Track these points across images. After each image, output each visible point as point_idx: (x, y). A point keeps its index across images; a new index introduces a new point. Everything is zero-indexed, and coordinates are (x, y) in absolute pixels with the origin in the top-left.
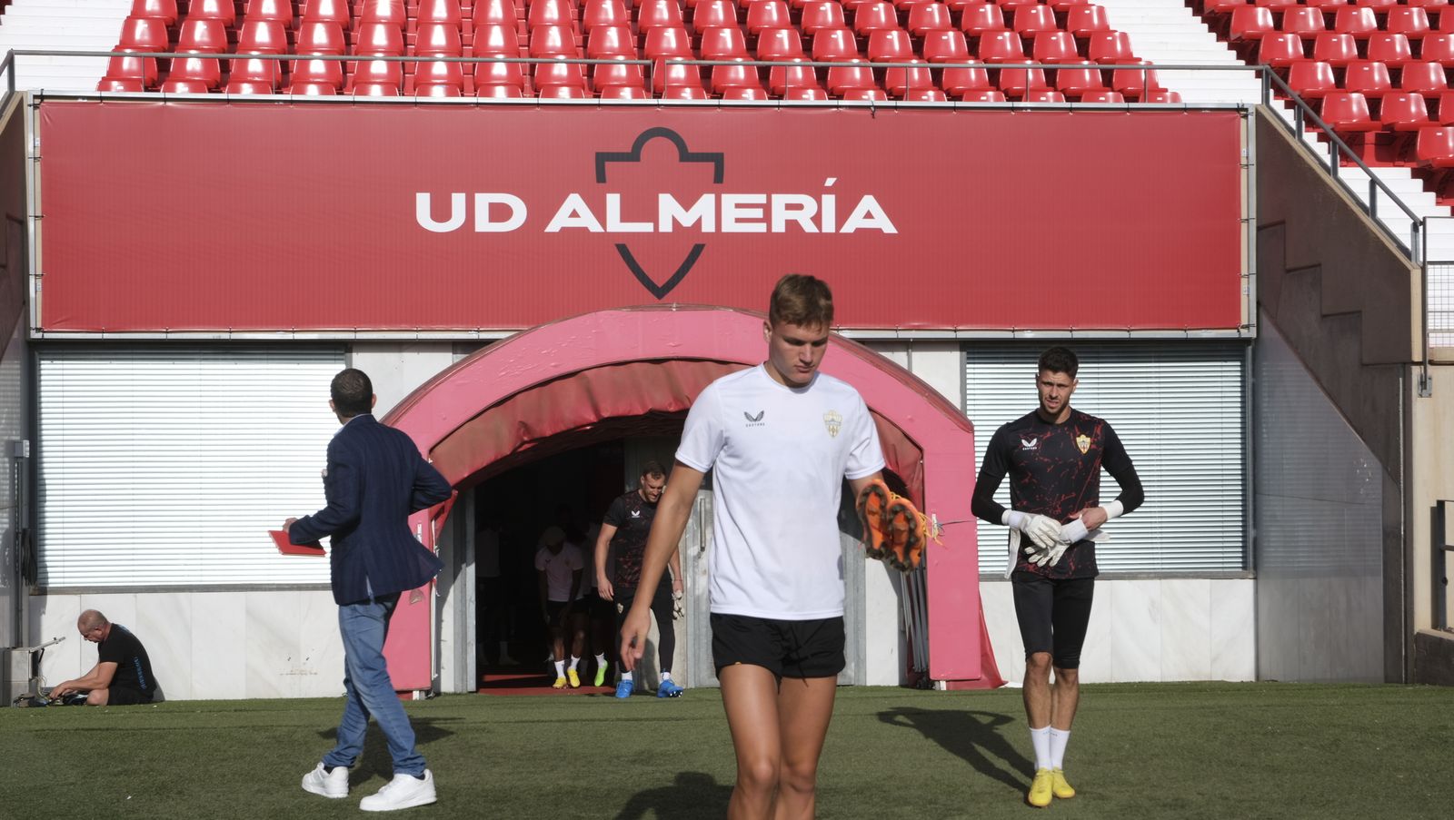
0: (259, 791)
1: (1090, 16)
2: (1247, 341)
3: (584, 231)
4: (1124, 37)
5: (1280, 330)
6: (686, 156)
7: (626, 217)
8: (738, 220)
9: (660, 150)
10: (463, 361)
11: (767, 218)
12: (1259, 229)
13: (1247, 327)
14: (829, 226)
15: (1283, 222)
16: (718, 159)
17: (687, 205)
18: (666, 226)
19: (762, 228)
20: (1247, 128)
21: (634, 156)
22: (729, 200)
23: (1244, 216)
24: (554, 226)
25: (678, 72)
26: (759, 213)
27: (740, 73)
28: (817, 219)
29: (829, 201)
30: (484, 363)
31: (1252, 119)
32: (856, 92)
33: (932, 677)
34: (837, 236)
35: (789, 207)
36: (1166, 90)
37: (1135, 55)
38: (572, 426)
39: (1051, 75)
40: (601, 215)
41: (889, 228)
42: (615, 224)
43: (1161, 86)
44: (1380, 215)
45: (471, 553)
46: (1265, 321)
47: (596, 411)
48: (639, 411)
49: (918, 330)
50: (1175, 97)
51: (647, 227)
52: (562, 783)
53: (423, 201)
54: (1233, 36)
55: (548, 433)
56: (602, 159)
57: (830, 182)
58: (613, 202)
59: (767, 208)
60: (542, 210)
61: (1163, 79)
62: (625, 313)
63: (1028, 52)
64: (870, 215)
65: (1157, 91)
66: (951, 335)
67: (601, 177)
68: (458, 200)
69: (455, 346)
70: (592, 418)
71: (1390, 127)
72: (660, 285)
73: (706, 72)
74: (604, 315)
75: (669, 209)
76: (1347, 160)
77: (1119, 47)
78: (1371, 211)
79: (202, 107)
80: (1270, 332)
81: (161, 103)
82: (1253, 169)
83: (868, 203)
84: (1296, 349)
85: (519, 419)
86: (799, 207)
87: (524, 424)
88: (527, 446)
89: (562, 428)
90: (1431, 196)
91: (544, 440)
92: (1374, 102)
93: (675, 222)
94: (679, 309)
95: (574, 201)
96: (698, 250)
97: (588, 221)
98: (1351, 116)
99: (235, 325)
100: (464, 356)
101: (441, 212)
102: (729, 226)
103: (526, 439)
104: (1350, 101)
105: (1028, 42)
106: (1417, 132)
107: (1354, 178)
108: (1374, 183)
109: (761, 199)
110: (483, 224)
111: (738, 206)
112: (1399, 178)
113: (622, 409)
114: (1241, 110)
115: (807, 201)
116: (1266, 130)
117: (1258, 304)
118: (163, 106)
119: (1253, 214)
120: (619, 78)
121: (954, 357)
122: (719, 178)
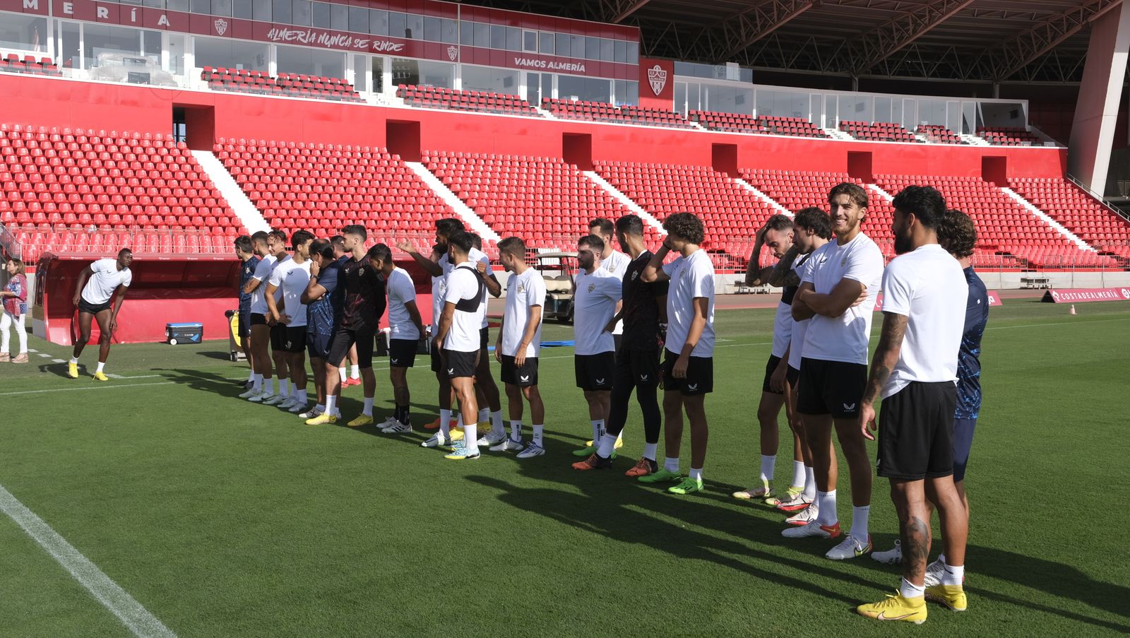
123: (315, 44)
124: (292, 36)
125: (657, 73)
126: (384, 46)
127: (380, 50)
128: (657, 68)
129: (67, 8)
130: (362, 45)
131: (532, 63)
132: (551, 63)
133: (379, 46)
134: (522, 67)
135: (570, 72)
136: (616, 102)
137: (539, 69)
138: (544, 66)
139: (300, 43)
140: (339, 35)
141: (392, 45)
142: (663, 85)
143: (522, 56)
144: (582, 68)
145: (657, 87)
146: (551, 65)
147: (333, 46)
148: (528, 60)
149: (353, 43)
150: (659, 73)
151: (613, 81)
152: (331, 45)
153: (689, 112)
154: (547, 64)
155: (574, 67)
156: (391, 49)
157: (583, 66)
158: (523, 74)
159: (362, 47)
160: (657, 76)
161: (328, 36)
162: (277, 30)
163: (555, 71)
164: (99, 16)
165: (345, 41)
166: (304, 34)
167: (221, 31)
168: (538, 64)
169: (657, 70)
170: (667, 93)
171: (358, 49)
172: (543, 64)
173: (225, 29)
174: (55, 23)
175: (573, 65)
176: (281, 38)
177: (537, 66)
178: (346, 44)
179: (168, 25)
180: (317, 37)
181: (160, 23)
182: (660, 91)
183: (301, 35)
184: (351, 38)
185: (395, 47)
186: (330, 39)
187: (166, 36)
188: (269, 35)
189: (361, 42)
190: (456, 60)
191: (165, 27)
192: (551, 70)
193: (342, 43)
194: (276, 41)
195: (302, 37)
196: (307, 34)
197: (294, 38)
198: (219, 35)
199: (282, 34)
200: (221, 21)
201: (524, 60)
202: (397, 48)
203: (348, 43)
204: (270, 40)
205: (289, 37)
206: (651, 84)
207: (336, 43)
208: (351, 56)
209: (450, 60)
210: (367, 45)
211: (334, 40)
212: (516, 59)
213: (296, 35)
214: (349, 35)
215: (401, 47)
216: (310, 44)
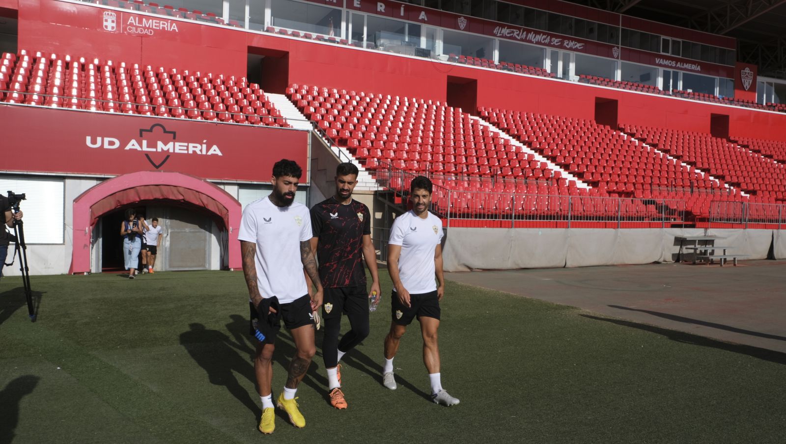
0: (51, 300)
1: (270, 105)
2: (308, 186)
3: (136, 150)
4: (279, 111)
5: (316, 184)
6: (165, 132)
7: (148, 146)
8: (180, 150)
9: (157, 129)
10: (100, 183)
11: (187, 149)
12: (312, 160)
13: (308, 183)
14: (204, 152)
15: (317, 159)
16: (174, 133)
17: (166, 144)
18: (159, 150)
19: (186, 152)
20: (309, 136)
21: (151, 130)
22: (177, 144)
23: (308, 156)
24: (127, 148)
25: (163, 109)
26: (185, 148)
27: (180, 111)
28: (201, 151)
29: (204, 146)
30: (106, 184)
31: (310, 133)
32: (212, 119)
33: (230, 267)
34: (206, 155)
35: (194, 147)
36: (289, 125)
37: (282, 115)
38: (132, 201)
39: (261, 118)
40: (141, 146)
41: (220, 154)
42: (145, 148)
43: (288, 123)
44: (341, 158)
45: (101, 235)
46: (312, 182)
47: (139, 198)
48: (151, 198)
49: (227, 180)
50: (292, 127)
51: (154, 150)
52: (141, 296)
53: (88, 139)
54: (305, 113)
55: (125, 203)
56: (141, 131)
57: (205, 141)
58: (145, 142)
59: (188, 147)
60: (124, 143)
61: (289, 122)
62: (148, 172)
63: (255, 112)
64: (215, 150)
65: (287, 125)
66: (235, 182)
67: (141, 136)
68: (99, 139)
69: (97, 179)
70: (138, 200)
71: (341, 138)
72: (157, 165)
73: (170, 110)
74: (142, 173)
75: (160, 146)
76: (332, 144)
77: (278, 113)
78: (339, 158)
79: (19, 108)
80: (314, 185)
81: (6, 105)
82: (310, 146)
83: (215, 147)
84: (320, 189)
85: (117, 199)
86: (196, 147)
87: (118, 201)
88: (119, 207)
89: (130, 202)
90: (351, 155)
91: (124, 205)
92: (338, 132)
93: (162, 149)
94: (164, 172)
95: (133, 142)
96: (168, 156)
97: (137, 147)
98: (333, 135)
99: (29, 170)
100: (101, 182)
101: (94, 142)
102: (177, 151)
103: (119, 205)
104: (332, 132)
105: (255, 110)
106: (347, 140)
107: (335, 150)
108: (340, 151)
109: (186, 144)
110: (106, 146)
111: (180, 146)
112: (344, 149)
113: (147, 198)
114: (308, 131)
115: (199, 146)
116: (314, 136)
117: (311, 178)
118: (6, 107)
119: (310, 156)
120: (146, 110)
121: (236, 187)
122: (174, 138)
123: (525, 40)
124: (510, 33)
125: (747, 74)
126: (571, 44)
127: (568, 47)
128: (747, 70)
129: (356, 4)
130: (557, 43)
131: (667, 62)
132: (679, 63)
133: (568, 44)
134: (660, 65)
135: (691, 71)
136: (719, 94)
137: (671, 67)
139: (515, 39)
140: (542, 34)
141: (576, 44)
142: (751, 83)
143: (660, 57)
144: (699, 68)
145: (747, 84)
147: (538, 43)
148: (664, 60)
149: (551, 41)
150: (748, 73)
151: (717, 78)
152: (536, 42)
153: (766, 102)
154: (676, 64)
155: (694, 67)
156: (576, 47)
157: (699, 67)
158: (661, 70)
159: (557, 44)
160: (747, 76)
161: (534, 35)
162: (500, 28)
163: (681, 69)
164: (379, 10)
165: (546, 39)
166: (518, 32)
167: (462, 26)
168: (670, 63)
169: (747, 71)
170: (753, 88)
171: (554, 46)
172: (673, 64)
173: (465, 25)
174: (348, 12)
175: (693, 65)
176: (503, 34)
177: (670, 65)
179: (426, 19)
180: (527, 35)
181: (420, 18)
182: (748, 87)
183: (516, 33)
184: (549, 37)
185: (578, 45)
186: (535, 37)
187: (425, 28)
188: (495, 31)
189: (557, 40)
190: (618, 58)
191: (423, 21)
192: (678, 68)
193: (543, 40)
194: (499, 36)
195: (517, 35)
196: (520, 31)
197: (511, 35)
198: (460, 30)
199: (503, 31)
200: (462, 18)
201: (662, 60)
202: (580, 47)
203: (547, 41)
204: (495, 35)
205: (508, 33)
206: (743, 82)
207: (539, 41)
208: (549, 50)
209: (614, 58)
210: (559, 43)
211: (538, 38)
212: (656, 59)
213: (513, 32)
214: (548, 34)
215: (582, 46)
216: (522, 40)
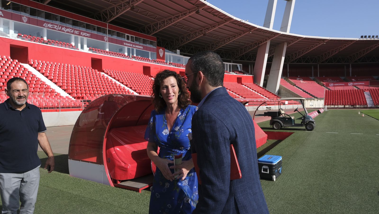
123: (61, 30)
124: (52, 27)
126: (84, 34)
127: (83, 35)
128: (161, 50)
130: (77, 33)
131: (129, 45)
132: (134, 45)
133: (83, 34)
134: (126, 46)
135: (139, 48)
136: (151, 59)
137: (131, 47)
138: (132, 46)
139: (55, 29)
140: (69, 29)
141: (87, 34)
142: (163, 54)
143: (126, 42)
144: (142, 48)
145: (161, 55)
146: (134, 46)
148: (128, 44)
149: (74, 32)
151: (150, 52)
152: (66, 32)
153: (169, 63)
154: (133, 45)
155: (140, 47)
156: (87, 35)
157: (142, 47)
159: (77, 34)
160: (161, 52)
161: (65, 28)
162: (47, 24)
163: (135, 48)
165: (71, 31)
166: (57, 27)
167: (25, 21)
168: (130, 45)
170: (164, 57)
171: (76, 34)
172: (132, 45)
173: (26, 21)
176: (49, 27)
177: (130, 46)
178: (72, 32)
179: (3, 15)
180: (61, 28)
182: (162, 56)
183: (55, 27)
184: (73, 30)
185: (88, 35)
186: (66, 29)
187: (2, 20)
188: (44, 25)
189: (77, 32)
190: (107, 41)
191: (1, 16)
193: (70, 31)
194: (46, 28)
195: (56, 28)
196: (58, 26)
197: (53, 27)
198: (24, 22)
199: (48, 25)
200: (25, 17)
201: (126, 43)
204: (44, 27)
205: (51, 27)
207: (68, 31)
208: (73, 36)
209: (105, 41)
210: (79, 33)
211: (67, 30)
212: (124, 43)
214: (73, 29)
215: (90, 35)
216: (59, 30)
